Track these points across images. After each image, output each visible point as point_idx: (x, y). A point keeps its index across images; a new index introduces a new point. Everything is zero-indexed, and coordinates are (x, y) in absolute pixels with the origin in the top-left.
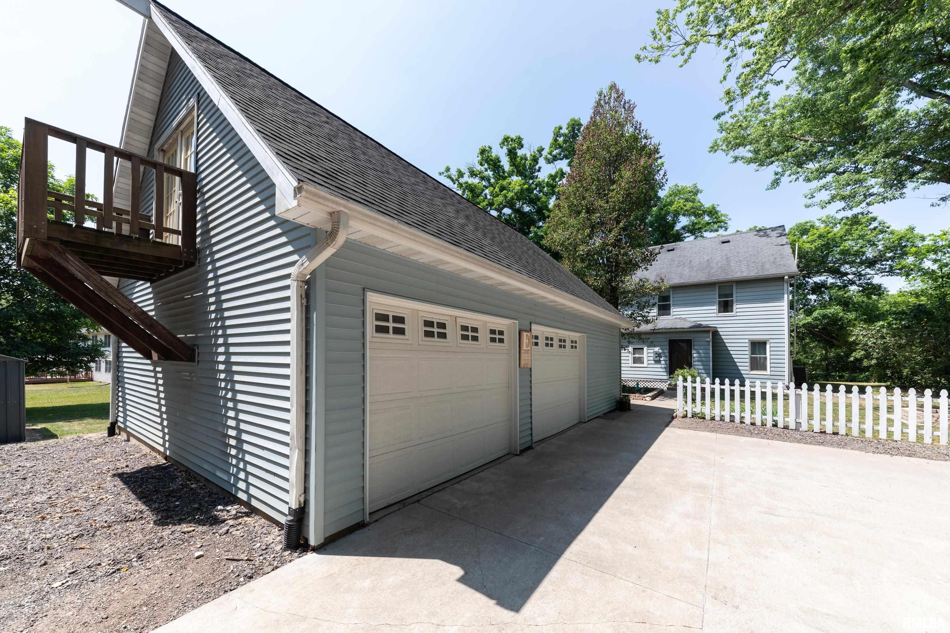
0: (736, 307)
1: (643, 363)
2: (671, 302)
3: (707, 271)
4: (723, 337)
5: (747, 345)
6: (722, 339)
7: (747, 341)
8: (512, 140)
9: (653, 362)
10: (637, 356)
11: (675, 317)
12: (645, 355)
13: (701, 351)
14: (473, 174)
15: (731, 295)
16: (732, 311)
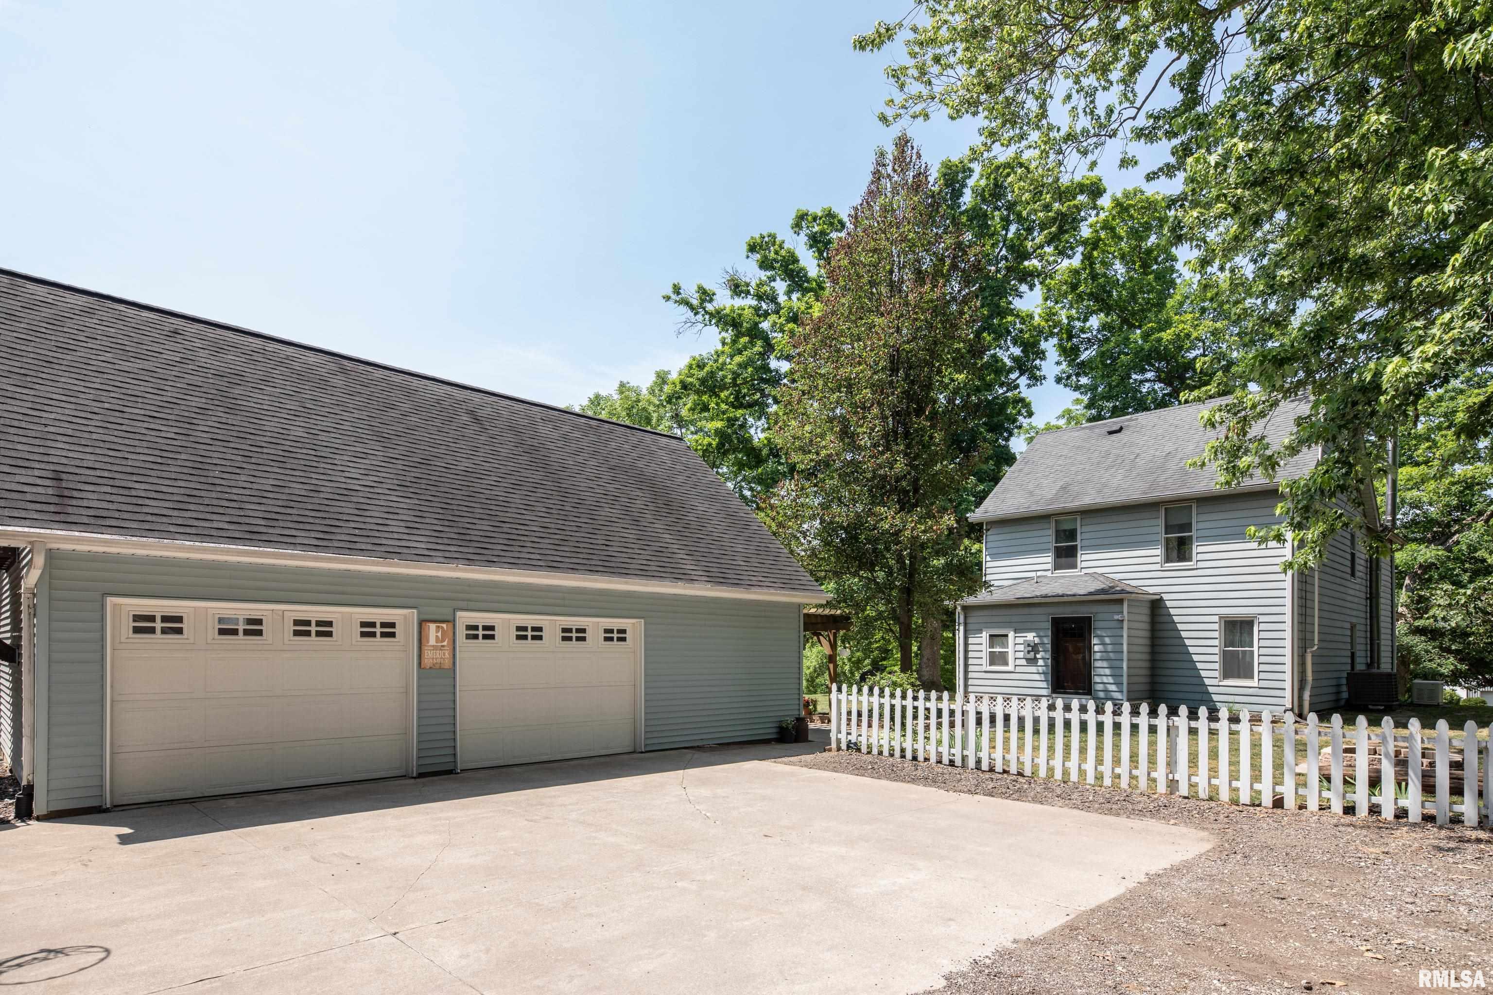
0: (1198, 549)
1: (1007, 664)
2: (1078, 543)
3: (1151, 478)
4: (1172, 611)
5: (1216, 626)
6: (1170, 615)
7: (1216, 618)
8: (815, 219)
9: (1024, 662)
10: (997, 649)
11: (1084, 571)
12: (1010, 650)
13: (1107, 640)
14: (737, 288)
15: (1187, 527)
16: (1190, 560)
